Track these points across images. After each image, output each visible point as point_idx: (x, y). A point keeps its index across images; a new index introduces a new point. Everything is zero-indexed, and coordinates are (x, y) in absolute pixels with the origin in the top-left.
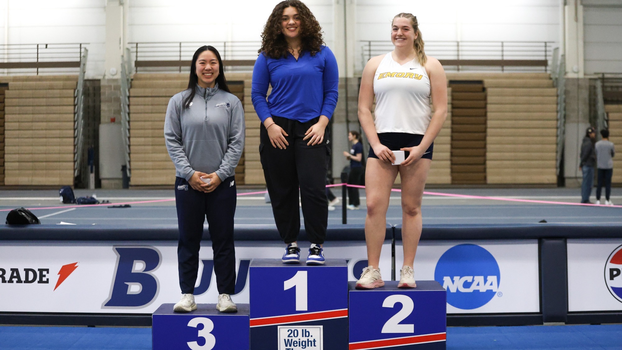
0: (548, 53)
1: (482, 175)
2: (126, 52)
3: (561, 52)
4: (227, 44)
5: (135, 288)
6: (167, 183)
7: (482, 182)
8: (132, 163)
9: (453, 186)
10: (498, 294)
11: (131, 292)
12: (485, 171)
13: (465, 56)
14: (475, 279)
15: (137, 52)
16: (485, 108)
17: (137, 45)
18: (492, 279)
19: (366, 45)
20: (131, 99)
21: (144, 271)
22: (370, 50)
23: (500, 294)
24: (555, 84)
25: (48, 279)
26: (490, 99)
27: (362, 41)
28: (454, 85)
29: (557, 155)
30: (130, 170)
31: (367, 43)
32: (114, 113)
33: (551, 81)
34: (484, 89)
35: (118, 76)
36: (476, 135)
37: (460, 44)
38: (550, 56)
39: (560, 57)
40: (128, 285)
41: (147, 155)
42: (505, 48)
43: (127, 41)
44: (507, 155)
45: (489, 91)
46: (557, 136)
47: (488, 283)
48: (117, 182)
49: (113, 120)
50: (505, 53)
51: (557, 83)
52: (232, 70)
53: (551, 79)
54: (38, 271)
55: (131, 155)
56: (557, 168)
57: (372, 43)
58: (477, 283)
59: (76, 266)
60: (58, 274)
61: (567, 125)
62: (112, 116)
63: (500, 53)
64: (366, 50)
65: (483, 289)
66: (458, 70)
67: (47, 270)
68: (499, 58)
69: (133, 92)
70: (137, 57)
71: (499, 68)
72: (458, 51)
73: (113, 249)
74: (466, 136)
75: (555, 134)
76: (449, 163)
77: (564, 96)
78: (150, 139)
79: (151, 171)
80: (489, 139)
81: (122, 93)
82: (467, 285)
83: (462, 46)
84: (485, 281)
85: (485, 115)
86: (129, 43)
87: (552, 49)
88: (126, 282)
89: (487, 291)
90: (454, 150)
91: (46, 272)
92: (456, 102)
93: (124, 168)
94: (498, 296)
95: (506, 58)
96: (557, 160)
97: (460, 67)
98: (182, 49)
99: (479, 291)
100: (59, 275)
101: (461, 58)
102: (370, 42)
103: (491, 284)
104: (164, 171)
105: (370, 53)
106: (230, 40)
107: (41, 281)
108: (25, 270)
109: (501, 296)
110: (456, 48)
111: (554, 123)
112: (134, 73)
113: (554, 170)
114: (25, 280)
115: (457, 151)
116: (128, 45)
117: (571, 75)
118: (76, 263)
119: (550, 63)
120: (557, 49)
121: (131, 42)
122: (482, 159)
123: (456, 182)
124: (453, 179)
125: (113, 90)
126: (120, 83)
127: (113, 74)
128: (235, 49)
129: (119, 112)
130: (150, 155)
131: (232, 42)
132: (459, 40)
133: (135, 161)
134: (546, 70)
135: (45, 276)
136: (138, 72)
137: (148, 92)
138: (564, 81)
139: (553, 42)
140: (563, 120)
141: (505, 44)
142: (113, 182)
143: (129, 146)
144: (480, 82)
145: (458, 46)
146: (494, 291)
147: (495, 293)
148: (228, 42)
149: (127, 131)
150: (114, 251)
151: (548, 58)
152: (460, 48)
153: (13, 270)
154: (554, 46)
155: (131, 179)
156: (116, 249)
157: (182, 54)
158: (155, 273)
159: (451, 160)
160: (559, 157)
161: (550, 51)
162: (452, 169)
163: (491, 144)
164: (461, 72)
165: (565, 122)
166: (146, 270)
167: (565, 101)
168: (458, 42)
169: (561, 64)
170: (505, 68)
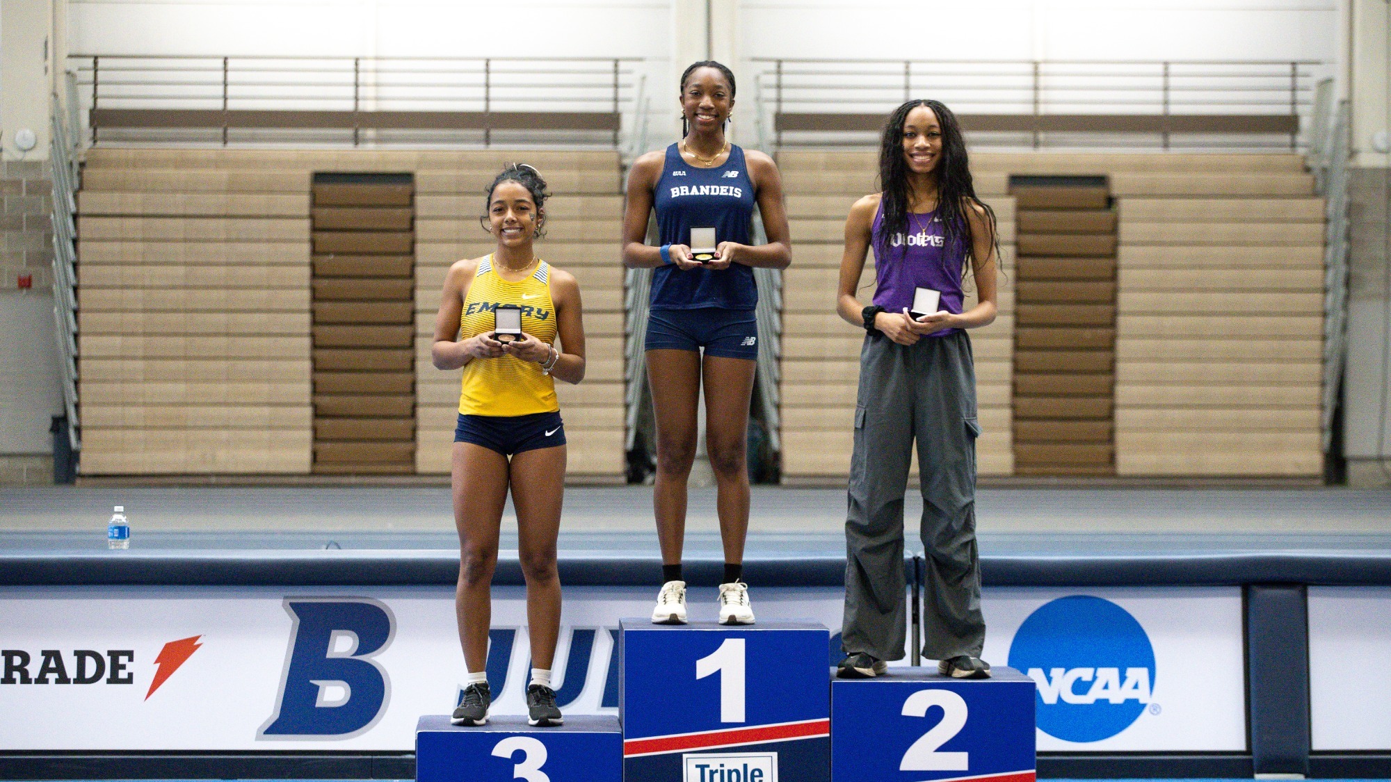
0: (1301, 95)
1: (1103, 449)
2: (62, 81)
3: (1339, 92)
4: (362, 64)
5: (334, 694)
6: (189, 469)
7: (1103, 470)
8: (84, 410)
9: (1019, 481)
10: (1152, 710)
11: (326, 702)
12: (1110, 438)
13: (1058, 103)
14: (1098, 674)
15: (95, 84)
16: (1113, 255)
17: (95, 63)
18: (1137, 674)
19: (767, 73)
20: (82, 221)
21: (354, 655)
22: (779, 87)
23: (1156, 709)
24: (1320, 184)
25: (130, 675)
26: (1127, 230)
27: (755, 59)
28: (1023, 190)
29: (1322, 393)
30: (78, 430)
31: (772, 66)
32: (27, 264)
33: (1306, 179)
34: (1110, 202)
35: (42, 154)
36: (1088, 333)
37: (1042, 68)
38: (1306, 103)
39: (1335, 107)
40: (317, 687)
41: (131, 388)
42: (1173, 81)
43: (65, 51)
44: (1176, 392)
45: (1126, 207)
46: (1324, 338)
47: (1129, 683)
48: (38, 463)
49: (25, 283)
50: (1173, 95)
51: (1326, 184)
52: (379, 140)
53: (1307, 170)
54: (108, 655)
55: (83, 386)
56: (1322, 430)
57: (786, 67)
58: (1103, 684)
59: (196, 643)
60: (156, 662)
61: (1354, 306)
62: (24, 269)
63: (1159, 95)
64: (767, 87)
65: (1117, 696)
66: (1036, 144)
67: (130, 654)
68: (1157, 110)
69: (90, 202)
70: (95, 97)
71: (1156, 138)
72: (1036, 88)
73: (283, 605)
74: (1059, 336)
75: (1317, 332)
76: (1006, 414)
77: (1345, 222)
78: (140, 341)
79: (141, 434)
80: (1124, 346)
81: (56, 204)
82: (1080, 687)
83: (1047, 74)
84: (1123, 679)
85: (1114, 277)
86: (70, 56)
87: (1311, 82)
88: (314, 679)
89: (1127, 701)
90: (1021, 378)
91: (126, 658)
92: (1028, 239)
93: (59, 425)
94: (1152, 713)
95: (1175, 110)
96: (1322, 407)
97: (1042, 136)
98: (231, 76)
99: (1107, 701)
100: (158, 665)
101: (1043, 110)
102: (779, 62)
103: (1136, 687)
104: (182, 434)
105: (779, 94)
106: (371, 53)
107: (114, 680)
108: (76, 653)
109: (1158, 713)
110: (1029, 81)
111: (1313, 300)
112: (87, 144)
113: (1315, 437)
114: (75, 677)
115: (1030, 381)
116: (69, 60)
117: (1367, 160)
118: (196, 638)
119: (1305, 122)
120: (1327, 83)
121: (74, 52)
122: (1103, 402)
123: (1027, 470)
124: (1018, 463)
125: (24, 194)
126: (48, 174)
127: (26, 147)
128: (384, 78)
129: (45, 259)
130: (140, 387)
131: (377, 58)
132: (1038, 58)
133: (94, 404)
134: (1293, 145)
135: (123, 667)
136: (99, 144)
137: (134, 201)
138: (1347, 175)
139: (1317, 63)
140: (1342, 291)
141: (1173, 69)
142: (24, 464)
143: (77, 359)
144: (1100, 180)
145: (1036, 74)
146: (1142, 701)
147: (1144, 706)
148: (365, 58)
149: (71, 316)
150: (286, 609)
151: (1300, 109)
152: (1043, 81)
153: (48, 654)
154: (1319, 73)
155: (83, 456)
156: (291, 604)
157: (231, 90)
158: (380, 659)
159: (1013, 407)
160: (1329, 400)
161: (1306, 89)
162: (1014, 431)
163: (1130, 360)
164: (1042, 151)
165: (1347, 298)
166: (358, 653)
167: (1348, 237)
168: (1036, 64)
169: (1339, 127)
170: (1174, 138)
